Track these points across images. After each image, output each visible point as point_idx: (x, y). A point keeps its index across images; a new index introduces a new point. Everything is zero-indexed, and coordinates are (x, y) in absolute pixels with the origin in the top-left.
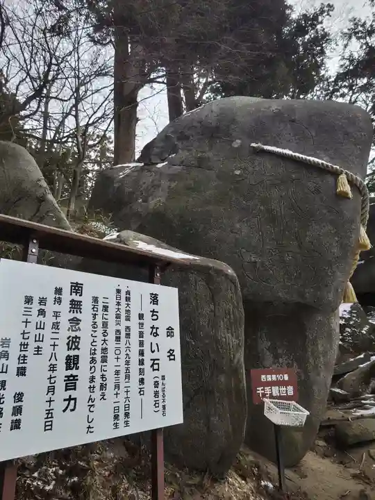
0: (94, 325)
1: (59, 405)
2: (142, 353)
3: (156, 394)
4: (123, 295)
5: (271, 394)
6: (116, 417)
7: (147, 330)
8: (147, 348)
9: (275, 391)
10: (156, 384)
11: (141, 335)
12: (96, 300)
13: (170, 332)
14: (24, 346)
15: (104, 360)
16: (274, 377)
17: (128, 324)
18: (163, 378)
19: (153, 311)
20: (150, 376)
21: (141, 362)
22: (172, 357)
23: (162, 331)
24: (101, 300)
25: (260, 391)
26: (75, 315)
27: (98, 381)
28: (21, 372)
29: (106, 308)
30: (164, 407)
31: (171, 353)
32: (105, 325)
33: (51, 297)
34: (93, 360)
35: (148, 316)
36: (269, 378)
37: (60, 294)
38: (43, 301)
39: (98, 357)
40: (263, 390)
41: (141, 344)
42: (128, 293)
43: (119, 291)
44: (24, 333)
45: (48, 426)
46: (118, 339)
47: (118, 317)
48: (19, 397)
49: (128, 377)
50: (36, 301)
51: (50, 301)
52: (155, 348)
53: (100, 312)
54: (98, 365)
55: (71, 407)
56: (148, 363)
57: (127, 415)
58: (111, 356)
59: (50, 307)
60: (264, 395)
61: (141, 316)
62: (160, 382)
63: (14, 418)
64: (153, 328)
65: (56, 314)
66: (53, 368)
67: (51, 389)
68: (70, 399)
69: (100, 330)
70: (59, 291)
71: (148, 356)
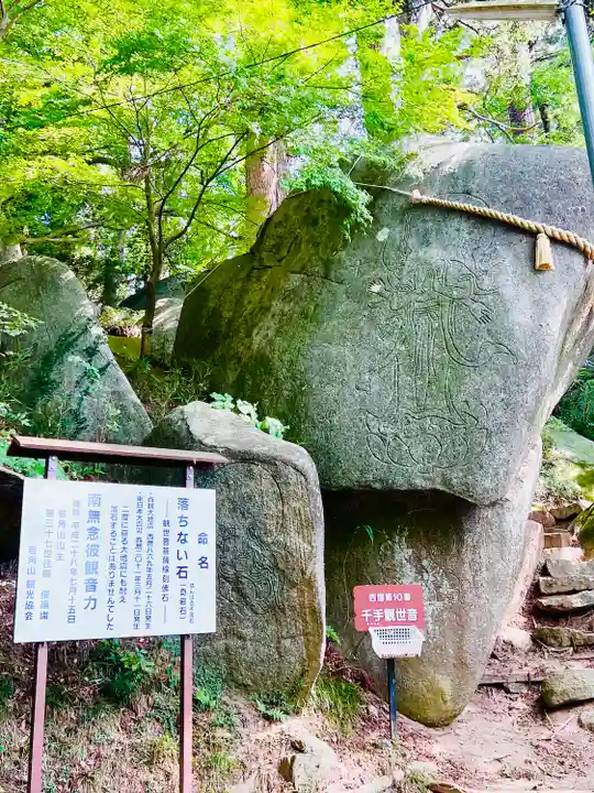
0: (113, 533)
1: (80, 603)
2: (166, 560)
3: (183, 602)
4: (145, 502)
5: (382, 620)
6: (137, 619)
7: (173, 537)
8: (172, 555)
9: (389, 614)
10: (183, 592)
11: (166, 541)
12: (114, 509)
13: (202, 539)
14: (48, 554)
15: (124, 566)
16: (389, 597)
17: (150, 531)
18: (192, 586)
19: (181, 517)
20: (175, 583)
21: (166, 569)
22: (204, 565)
23: (192, 539)
24: (120, 509)
25: (366, 614)
26: (93, 524)
27: (117, 585)
28: (47, 574)
29: (125, 516)
30: (192, 614)
31: (203, 562)
32: (125, 533)
33: (70, 509)
34: (112, 566)
35: (175, 522)
36: (381, 597)
37: (78, 506)
38: (62, 514)
39: (118, 563)
40: (371, 612)
41: (166, 551)
42: (151, 499)
43: (140, 499)
44: (47, 542)
45: (72, 619)
46: (139, 546)
47: (139, 524)
48: (45, 594)
49: (149, 583)
50: (56, 513)
51: (69, 513)
52: (182, 554)
53: (119, 521)
54: (117, 572)
55: (92, 604)
56: (173, 570)
57: (148, 618)
58: (131, 562)
59: (70, 519)
60: (372, 619)
61: (166, 523)
62: (188, 590)
63: (43, 610)
64: (180, 534)
65: (76, 525)
66: (74, 572)
67: (73, 590)
68: (90, 599)
69: (119, 538)
70: (77, 503)
71: (174, 565)
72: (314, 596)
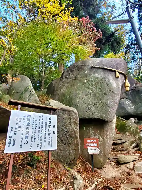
0: (33, 124)
1: (24, 142)
2: (46, 131)
3: (49, 142)
4: (41, 117)
5: (90, 146)
6: (38, 146)
7: (47, 126)
8: (47, 130)
9: (92, 145)
10: (49, 139)
11: (46, 127)
12: (34, 118)
13: (54, 126)
14: (16, 129)
15: (35, 133)
16: (91, 141)
17: (42, 124)
18: (51, 138)
19: (50, 121)
20: (48, 137)
21: (45, 134)
22: (54, 133)
23: (52, 126)
24: (35, 119)
25: (87, 144)
26: (28, 122)
27: (33, 137)
28: (15, 134)
29: (36, 120)
30: (51, 145)
31: (54, 132)
32: (36, 124)
33: (23, 118)
34: (32, 133)
35: (48, 123)
37: (25, 117)
39: (34, 132)
41: (46, 129)
42: (43, 117)
43: (40, 116)
44: (16, 126)
45: (21, 146)
46: (39, 128)
47: (40, 122)
48: (14, 140)
49: (41, 137)
50: (19, 119)
51: (22, 119)
52: (49, 130)
53: (35, 121)
55: (27, 143)
56: (47, 134)
57: (41, 146)
58: (37, 132)
59: (22, 120)
60: (88, 146)
61: (46, 122)
62: (51, 139)
63: (13, 144)
64: (49, 125)
65: (24, 122)
66: (22, 134)
67: (22, 139)
68: (26, 141)
69: (35, 126)
70: (25, 116)
71: (47, 133)
72: (77, 141)
